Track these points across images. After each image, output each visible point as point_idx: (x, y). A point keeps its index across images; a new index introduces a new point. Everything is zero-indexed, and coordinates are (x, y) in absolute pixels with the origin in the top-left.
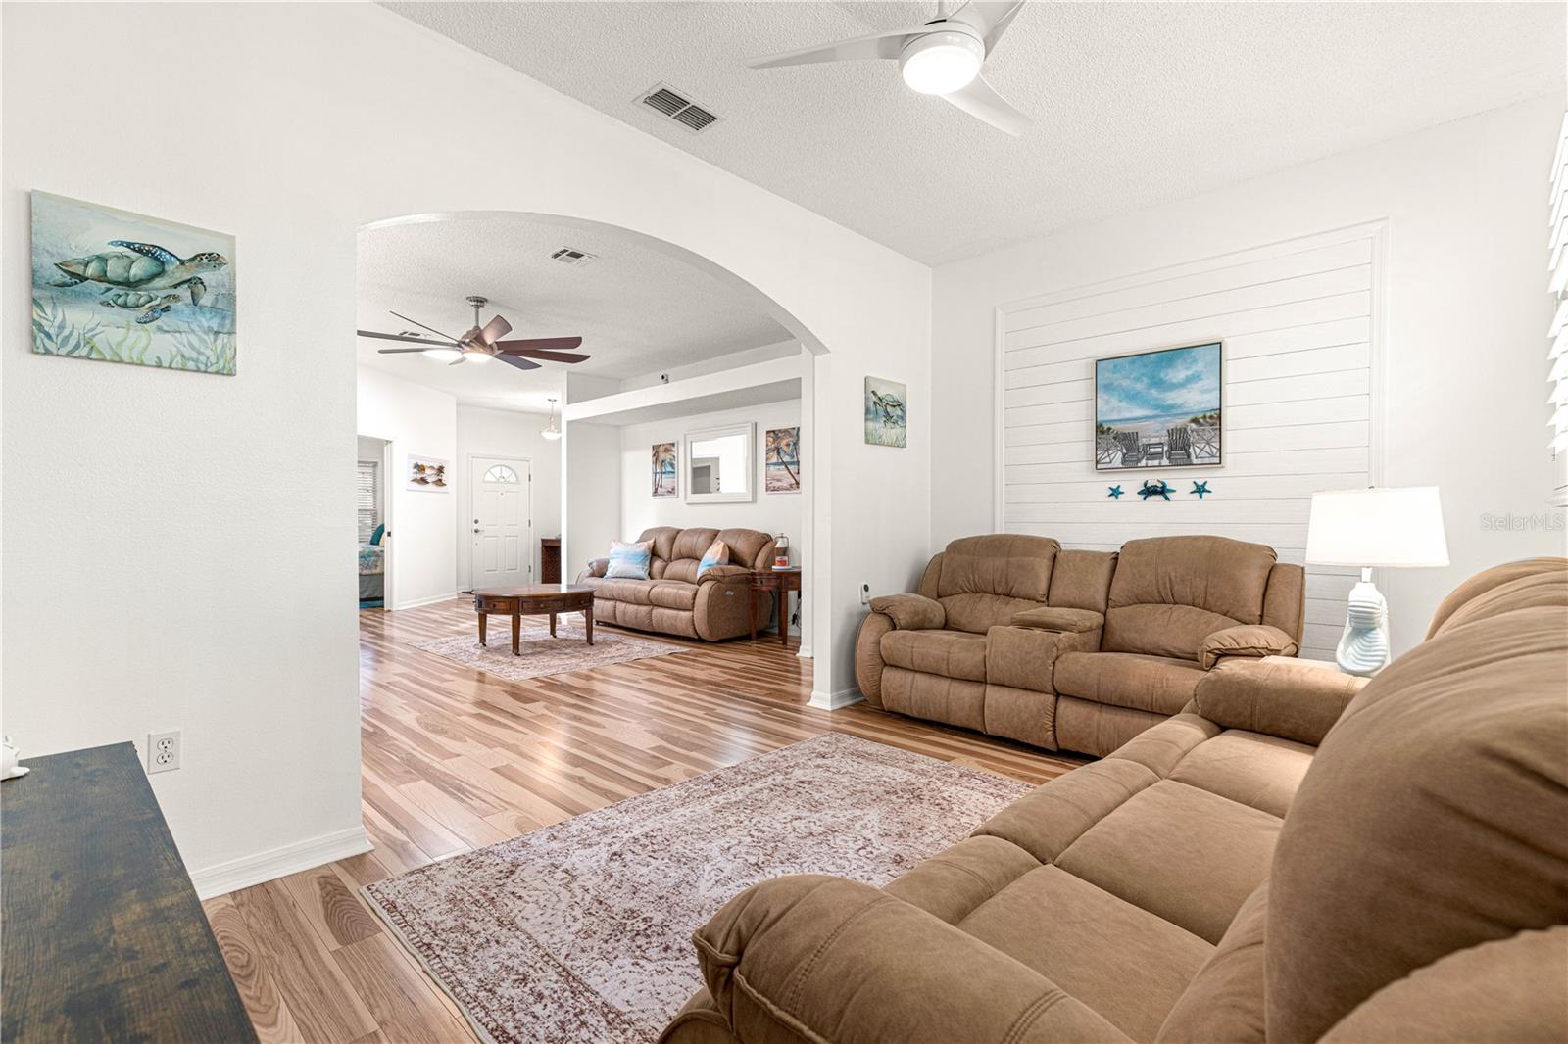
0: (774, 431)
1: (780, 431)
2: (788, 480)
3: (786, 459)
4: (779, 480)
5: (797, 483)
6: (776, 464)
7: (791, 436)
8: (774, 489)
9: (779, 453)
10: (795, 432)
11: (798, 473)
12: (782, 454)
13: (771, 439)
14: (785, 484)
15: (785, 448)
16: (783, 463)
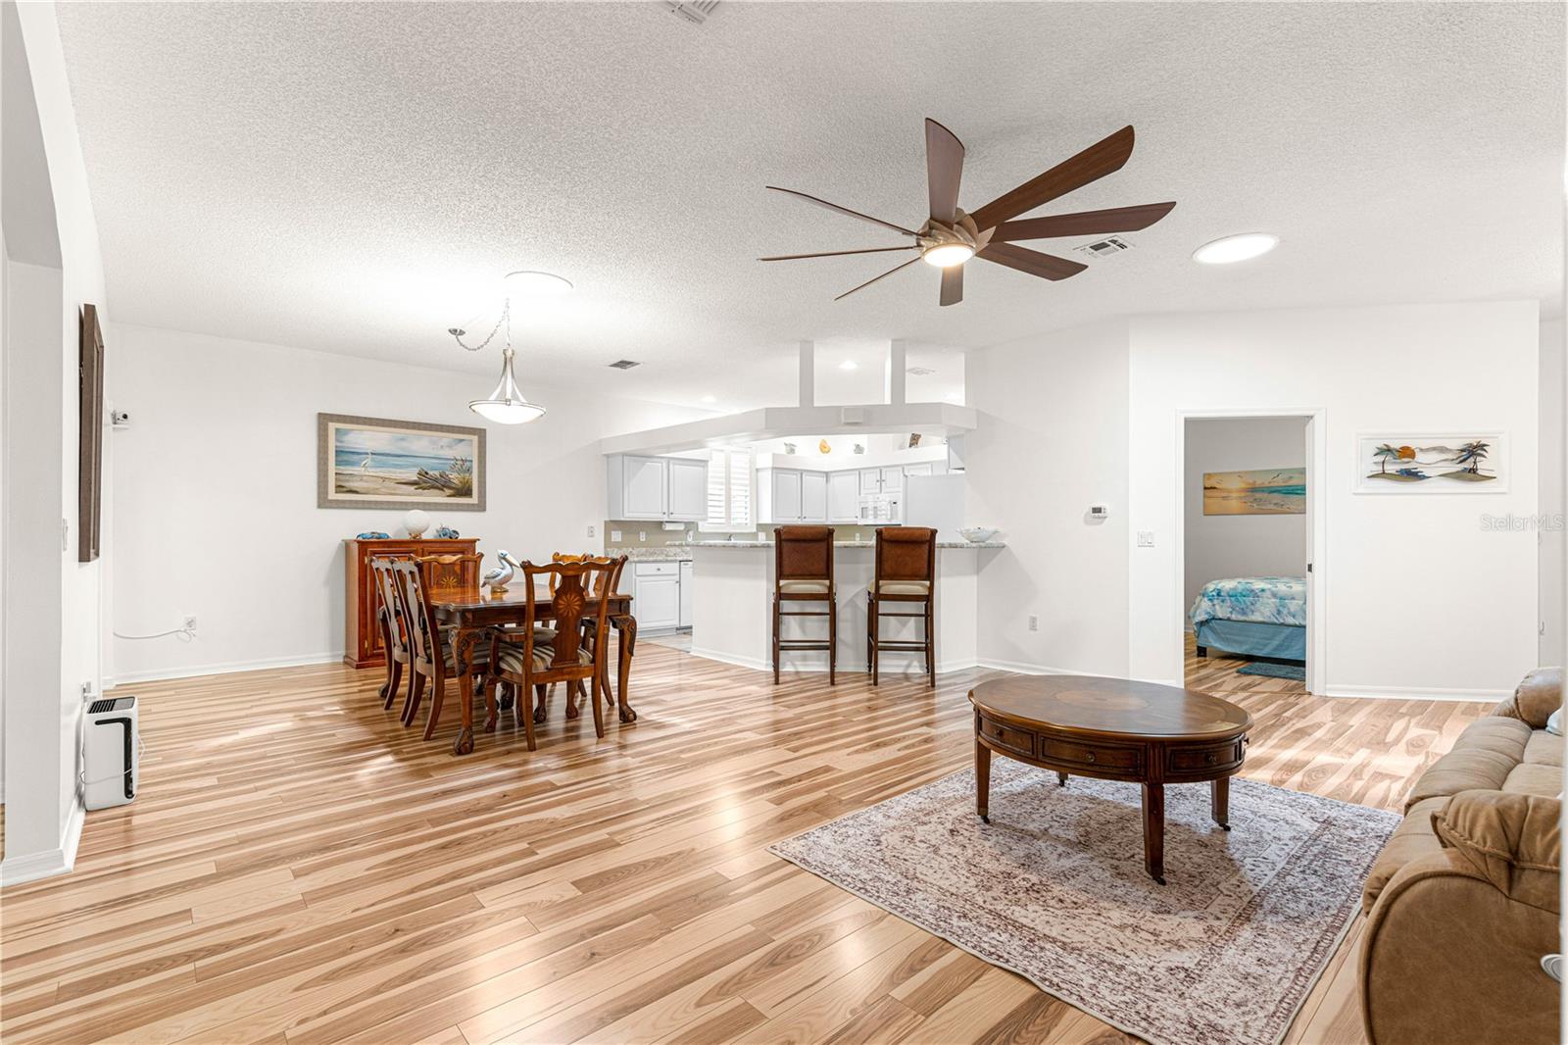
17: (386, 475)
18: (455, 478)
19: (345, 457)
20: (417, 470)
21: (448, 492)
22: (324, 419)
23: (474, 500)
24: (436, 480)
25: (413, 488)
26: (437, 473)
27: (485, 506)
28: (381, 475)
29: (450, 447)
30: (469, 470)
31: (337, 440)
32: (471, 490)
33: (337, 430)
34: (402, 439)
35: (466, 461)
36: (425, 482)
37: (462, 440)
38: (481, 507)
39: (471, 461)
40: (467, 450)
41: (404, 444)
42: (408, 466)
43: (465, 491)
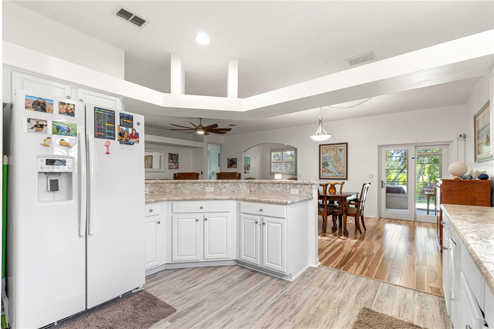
0: (171, 154)
1: (172, 154)
2: (175, 167)
3: (174, 161)
4: (172, 166)
5: (178, 168)
6: (171, 162)
7: (176, 156)
8: (171, 169)
9: (172, 160)
10: (177, 155)
11: (178, 165)
12: (173, 160)
13: (170, 156)
14: (174, 167)
15: (174, 158)
16: (173, 162)
17: (482, 141)
22: (475, 117)
31: (478, 127)
33: (477, 121)
34: (484, 118)
41: (484, 121)
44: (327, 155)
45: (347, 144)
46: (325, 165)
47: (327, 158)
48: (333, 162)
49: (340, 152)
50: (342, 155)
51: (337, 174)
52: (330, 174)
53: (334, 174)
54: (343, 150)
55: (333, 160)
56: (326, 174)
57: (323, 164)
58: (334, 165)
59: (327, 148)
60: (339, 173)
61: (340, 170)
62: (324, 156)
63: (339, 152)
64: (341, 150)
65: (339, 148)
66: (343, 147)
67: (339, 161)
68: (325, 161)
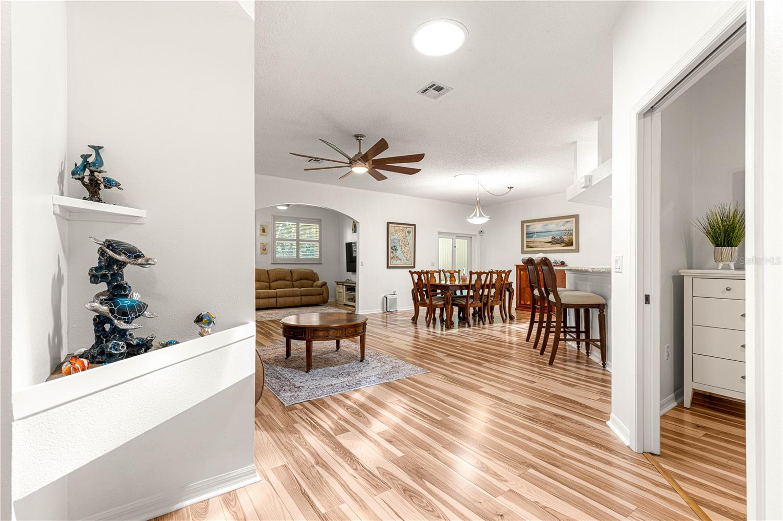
17: (541, 240)
18: (566, 238)
19: (529, 235)
20: (551, 237)
21: (563, 244)
22: (523, 222)
23: (574, 247)
24: (558, 240)
25: (550, 244)
26: (559, 237)
27: (579, 250)
28: (540, 240)
29: (563, 225)
30: (572, 234)
31: (527, 230)
32: (573, 243)
33: (527, 226)
34: (546, 225)
35: (570, 230)
36: (555, 241)
37: (568, 222)
38: (577, 250)
39: (572, 230)
40: (571, 225)
41: (547, 227)
42: (548, 236)
43: (570, 244)
44: (396, 237)
45: (415, 225)
46: (393, 250)
47: (396, 241)
48: (401, 246)
49: (409, 234)
50: (410, 238)
51: (406, 261)
52: (399, 262)
53: (402, 262)
54: (411, 233)
55: (402, 244)
56: (395, 262)
57: (392, 248)
58: (403, 250)
59: (396, 228)
60: (407, 260)
61: (408, 256)
62: (392, 237)
63: (407, 233)
64: (409, 232)
65: (408, 229)
66: (411, 229)
67: (407, 246)
68: (393, 244)
